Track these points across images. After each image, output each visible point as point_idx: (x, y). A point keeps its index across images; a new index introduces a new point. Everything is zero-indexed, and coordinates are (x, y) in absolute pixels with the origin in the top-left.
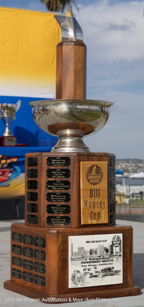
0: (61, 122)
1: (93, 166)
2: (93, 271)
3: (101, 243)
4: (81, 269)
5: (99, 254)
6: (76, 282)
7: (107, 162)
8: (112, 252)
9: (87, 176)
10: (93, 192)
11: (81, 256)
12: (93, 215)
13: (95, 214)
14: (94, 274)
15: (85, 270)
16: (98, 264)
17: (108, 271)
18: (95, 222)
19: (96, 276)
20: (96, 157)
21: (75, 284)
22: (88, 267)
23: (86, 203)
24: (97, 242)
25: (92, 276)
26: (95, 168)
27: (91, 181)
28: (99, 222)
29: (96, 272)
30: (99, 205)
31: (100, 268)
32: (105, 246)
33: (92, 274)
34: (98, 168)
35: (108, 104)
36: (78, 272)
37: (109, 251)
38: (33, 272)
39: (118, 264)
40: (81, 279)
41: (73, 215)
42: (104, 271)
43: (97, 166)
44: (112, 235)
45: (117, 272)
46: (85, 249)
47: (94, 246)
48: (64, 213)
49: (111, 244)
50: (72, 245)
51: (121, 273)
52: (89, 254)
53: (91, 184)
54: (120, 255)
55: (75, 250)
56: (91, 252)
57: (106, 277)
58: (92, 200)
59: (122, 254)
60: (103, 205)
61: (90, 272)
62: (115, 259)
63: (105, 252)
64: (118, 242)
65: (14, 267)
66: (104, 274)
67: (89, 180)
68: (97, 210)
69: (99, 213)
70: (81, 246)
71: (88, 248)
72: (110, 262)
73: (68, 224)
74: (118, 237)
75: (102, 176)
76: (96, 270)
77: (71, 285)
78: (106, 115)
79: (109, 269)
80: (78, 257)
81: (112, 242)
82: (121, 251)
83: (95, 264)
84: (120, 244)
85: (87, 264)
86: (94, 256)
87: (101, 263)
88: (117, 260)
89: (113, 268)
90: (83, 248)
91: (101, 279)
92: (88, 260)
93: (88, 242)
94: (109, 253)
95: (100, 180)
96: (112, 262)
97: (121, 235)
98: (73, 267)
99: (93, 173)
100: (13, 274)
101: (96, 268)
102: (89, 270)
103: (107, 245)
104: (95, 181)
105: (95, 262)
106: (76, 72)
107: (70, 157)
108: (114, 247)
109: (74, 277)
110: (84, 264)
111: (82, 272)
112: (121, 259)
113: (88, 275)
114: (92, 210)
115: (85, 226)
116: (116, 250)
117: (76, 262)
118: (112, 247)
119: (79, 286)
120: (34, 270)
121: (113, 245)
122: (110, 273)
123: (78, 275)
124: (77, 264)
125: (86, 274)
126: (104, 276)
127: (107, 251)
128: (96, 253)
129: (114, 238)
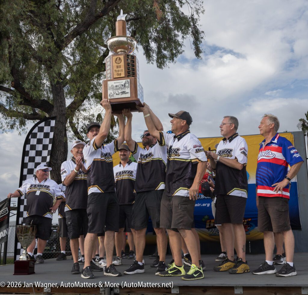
1: (117, 58)
2: (117, 93)
4: (112, 92)
5: (119, 87)
7: (123, 56)
8: (125, 86)
9: (115, 61)
10: (118, 67)
11: (112, 87)
13: (119, 74)
14: (118, 94)
17: (123, 93)
18: (119, 76)
19: (119, 94)
20: (119, 55)
22: (115, 91)
23: (115, 71)
24: (119, 83)
25: (117, 94)
26: (118, 58)
28: (121, 76)
30: (120, 71)
31: (120, 91)
32: (122, 84)
39: (128, 90)
40: (112, 96)
41: (112, 75)
42: (122, 92)
44: (125, 80)
45: (127, 93)
47: (117, 84)
50: (109, 84)
51: (130, 93)
52: (115, 87)
54: (129, 87)
55: (110, 86)
56: (116, 86)
57: (123, 95)
58: (118, 69)
59: (129, 86)
60: (122, 71)
62: (126, 88)
63: (122, 86)
67: (116, 63)
69: (121, 74)
70: (112, 85)
71: (115, 85)
72: (124, 89)
74: (128, 81)
75: (121, 61)
77: (109, 98)
79: (124, 92)
84: (129, 83)
86: (117, 87)
87: (120, 90)
88: (127, 89)
89: (126, 91)
91: (120, 95)
92: (115, 89)
93: (115, 83)
94: (124, 86)
95: (121, 62)
97: (129, 80)
98: (110, 92)
99: (118, 60)
101: (118, 91)
102: (115, 92)
103: (123, 83)
104: (118, 63)
105: (118, 89)
109: (110, 95)
111: (113, 93)
112: (129, 88)
113: (115, 94)
114: (117, 73)
115: (115, 78)
116: (127, 85)
117: (110, 90)
118: (125, 84)
119: (112, 98)
123: (111, 94)
125: (114, 94)
126: (122, 94)
127: (123, 85)
128: (118, 86)
129: (126, 81)
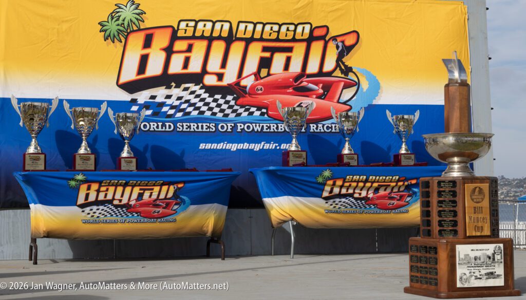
0: (448, 151)
1: (476, 188)
2: (477, 274)
3: (484, 252)
4: (467, 272)
5: (482, 260)
6: (463, 283)
7: (488, 184)
8: (494, 259)
9: (471, 196)
10: (477, 209)
11: (467, 261)
12: (476, 228)
13: (478, 227)
14: (479, 277)
15: (470, 273)
16: (481, 268)
17: (491, 275)
18: (478, 234)
19: (480, 278)
20: (478, 181)
21: (463, 284)
22: (473, 271)
23: (470, 218)
24: (481, 250)
25: (477, 278)
26: (477, 189)
27: (475, 200)
28: (483, 234)
29: (480, 275)
30: (482, 220)
31: (483, 272)
32: (488, 254)
33: (477, 276)
34: (481, 190)
35: (489, 136)
36: (465, 274)
37: (492, 258)
38: (428, 276)
39: (500, 270)
40: (467, 280)
41: (460, 228)
42: (487, 274)
43: (479, 188)
44: (494, 245)
45: (498, 276)
46: (470, 255)
47: (478, 254)
48: (453, 226)
49: (493, 252)
50: (459, 252)
51: (503, 276)
52: (474, 260)
53: (475, 202)
54: (501, 262)
55: (462, 256)
56: (476, 259)
57: (489, 280)
58: (476, 216)
59: (503, 261)
60: (485, 220)
61: (475, 275)
62: (496, 265)
63: (488, 259)
64: (499, 251)
65: (413, 274)
66: (487, 277)
67: (472, 200)
68: (480, 224)
69: (482, 227)
70: (467, 254)
71: (473, 255)
72: (492, 267)
73: (456, 236)
74: (499, 247)
75: (484, 196)
76: (480, 273)
77: (459, 285)
78: (489, 144)
79: (492, 273)
80: (465, 262)
81: (494, 251)
82: (502, 259)
83: (479, 268)
84: (501, 253)
85: (472, 268)
86: (478, 261)
87: (484, 268)
88: (499, 266)
89: (495, 272)
90: (468, 255)
91: (484, 281)
92: (473, 265)
93: (472, 250)
94: (491, 260)
95: (483, 199)
96: (494, 268)
97: (502, 245)
98: (460, 271)
99: (476, 194)
100: (411, 281)
101: (480, 272)
102: (474, 273)
103: (490, 253)
104: (478, 200)
105: (479, 267)
106: (461, 109)
107: (456, 181)
108: (496, 255)
109: (461, 278)
110: (469, 268)
111: (468, 275)
112: (502, 265)
113: (473, 278)
114: (476, 224)
115: (470, 237)
116: (498, 257)
117: (463, 266)
118: (494, 255)
119: (466, 286)
120: (428, 274)
121: (495, 253)
122: (492, 276)
123: (465, 277)
124: (464, 268)
125: (471, 276)
126: (487, 278)
127: (490, 258)
128: (480, 259)
129: (496, 247)
